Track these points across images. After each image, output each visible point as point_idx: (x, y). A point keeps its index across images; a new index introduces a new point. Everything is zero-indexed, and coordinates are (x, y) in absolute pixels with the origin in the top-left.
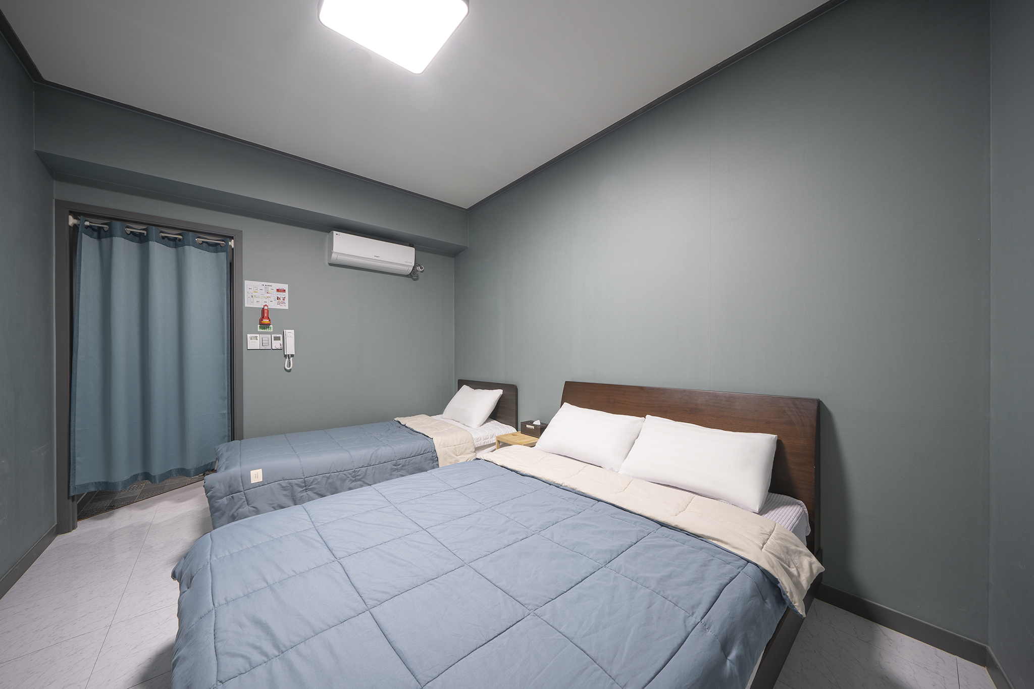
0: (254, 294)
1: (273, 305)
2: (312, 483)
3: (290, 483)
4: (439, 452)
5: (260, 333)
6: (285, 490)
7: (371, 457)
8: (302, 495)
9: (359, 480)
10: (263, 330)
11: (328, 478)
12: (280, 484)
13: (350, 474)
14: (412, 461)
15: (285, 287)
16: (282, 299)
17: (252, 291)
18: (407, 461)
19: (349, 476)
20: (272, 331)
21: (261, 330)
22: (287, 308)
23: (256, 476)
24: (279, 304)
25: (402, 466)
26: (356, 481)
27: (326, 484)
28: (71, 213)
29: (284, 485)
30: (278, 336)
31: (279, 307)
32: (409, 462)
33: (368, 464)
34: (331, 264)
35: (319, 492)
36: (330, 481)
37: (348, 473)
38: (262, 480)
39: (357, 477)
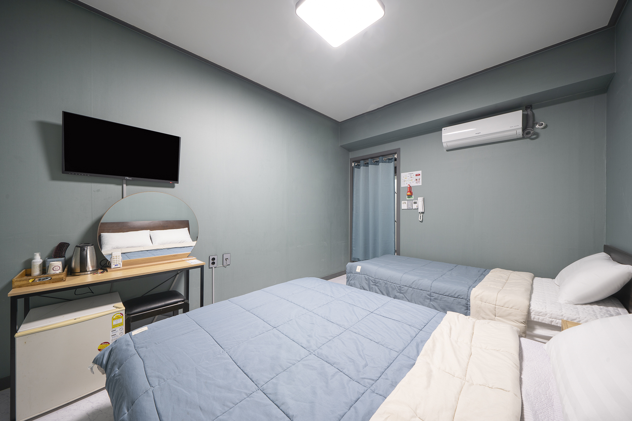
0: (405, 179)
1: (414, 184)
2: (378, 282)
3: (369, 278)
4: (472, 303)
5: (408, 200)
6: (366, 281)
7: (413, 282)
8: (373, 286)
9: (402, 293)
10: (409, 199)
11: (386, 284)
12: (365, 276)
13: (397, 287)
14: (445, 299)
15: (420, 172)
16: (418, 180)
17: (404, 178)
18: (440, 297)
19: (397, 288)
20: (413, 198)
21: (408, 199)
22: (421, 184)
23: (358, 269)
24: (416, 183)
25: (434, 299)
26: (400, 293)
27: (384, 287)
28: (353, 162)
29: (366, 278)
30: (416, 201)
31: (417, 185)
32: (441, 298)
33: (410, 286)
34: (447, 151)
35: (380, 289)
36: (386, 286)
37: (396, 286)
38: (359, 272)
39: (401, 291)
